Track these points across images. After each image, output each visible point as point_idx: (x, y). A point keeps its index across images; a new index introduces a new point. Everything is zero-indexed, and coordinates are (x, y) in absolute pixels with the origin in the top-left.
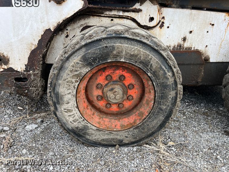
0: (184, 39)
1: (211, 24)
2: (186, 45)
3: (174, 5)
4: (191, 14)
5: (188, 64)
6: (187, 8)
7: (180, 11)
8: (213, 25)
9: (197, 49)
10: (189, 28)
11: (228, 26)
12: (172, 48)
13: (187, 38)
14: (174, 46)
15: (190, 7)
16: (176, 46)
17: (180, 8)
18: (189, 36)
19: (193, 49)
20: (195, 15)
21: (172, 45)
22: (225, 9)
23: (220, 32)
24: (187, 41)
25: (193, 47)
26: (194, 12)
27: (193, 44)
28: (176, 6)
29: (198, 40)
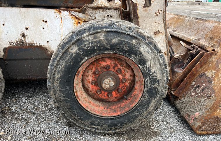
0: (24, 35)
1: (44, 21)
2: (28, 41)
3: (3, 5)
4: (20, 12)
5: (37, 59)
6: (17, 6)
7: (10, 10)
8: (46, 21)
9: (40, 45)
10: (24, 25)
11: (62, 22)
12: (15, 44)
13: (26, 35)
14: (16, 42)
15: (19, 5)
16: (18, 42)
17: (10, 7)
18: (26, 32)
19: (35, 45)
20: (25, 13)
21: (14, 41)
22: (54, 5)
23: (56, 28)
24: (26, 37)
25: (35, 43)
26: (23, 10)
27: (34, 40)
28: (5, 5)
29: (37, 36)
